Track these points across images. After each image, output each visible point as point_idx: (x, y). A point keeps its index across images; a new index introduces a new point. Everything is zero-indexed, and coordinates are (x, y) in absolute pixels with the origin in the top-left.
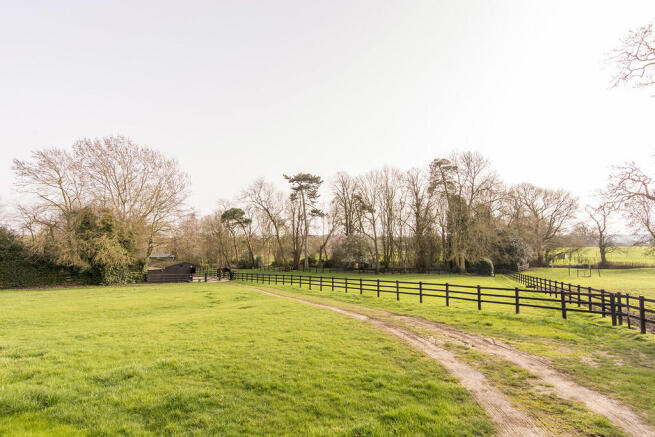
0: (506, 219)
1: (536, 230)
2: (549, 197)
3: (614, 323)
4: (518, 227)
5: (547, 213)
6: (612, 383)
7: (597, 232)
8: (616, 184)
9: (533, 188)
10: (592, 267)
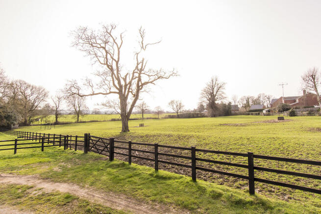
0: (6, 99)
1: (25, 107)
2: (34, 90)
3: (65, 149)
4: (13, 104)
5: (32, 98)
6: (69, 176)
7: (55, 109)
8: (68, 88)
9: (25, 84)
10: (51, 124)
